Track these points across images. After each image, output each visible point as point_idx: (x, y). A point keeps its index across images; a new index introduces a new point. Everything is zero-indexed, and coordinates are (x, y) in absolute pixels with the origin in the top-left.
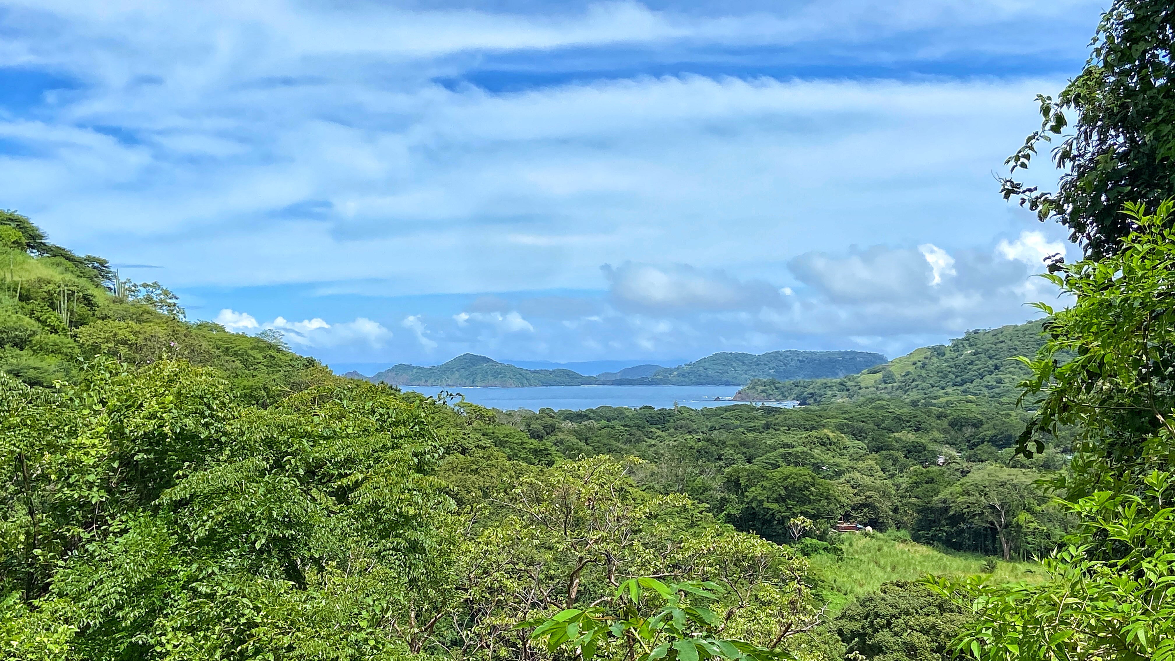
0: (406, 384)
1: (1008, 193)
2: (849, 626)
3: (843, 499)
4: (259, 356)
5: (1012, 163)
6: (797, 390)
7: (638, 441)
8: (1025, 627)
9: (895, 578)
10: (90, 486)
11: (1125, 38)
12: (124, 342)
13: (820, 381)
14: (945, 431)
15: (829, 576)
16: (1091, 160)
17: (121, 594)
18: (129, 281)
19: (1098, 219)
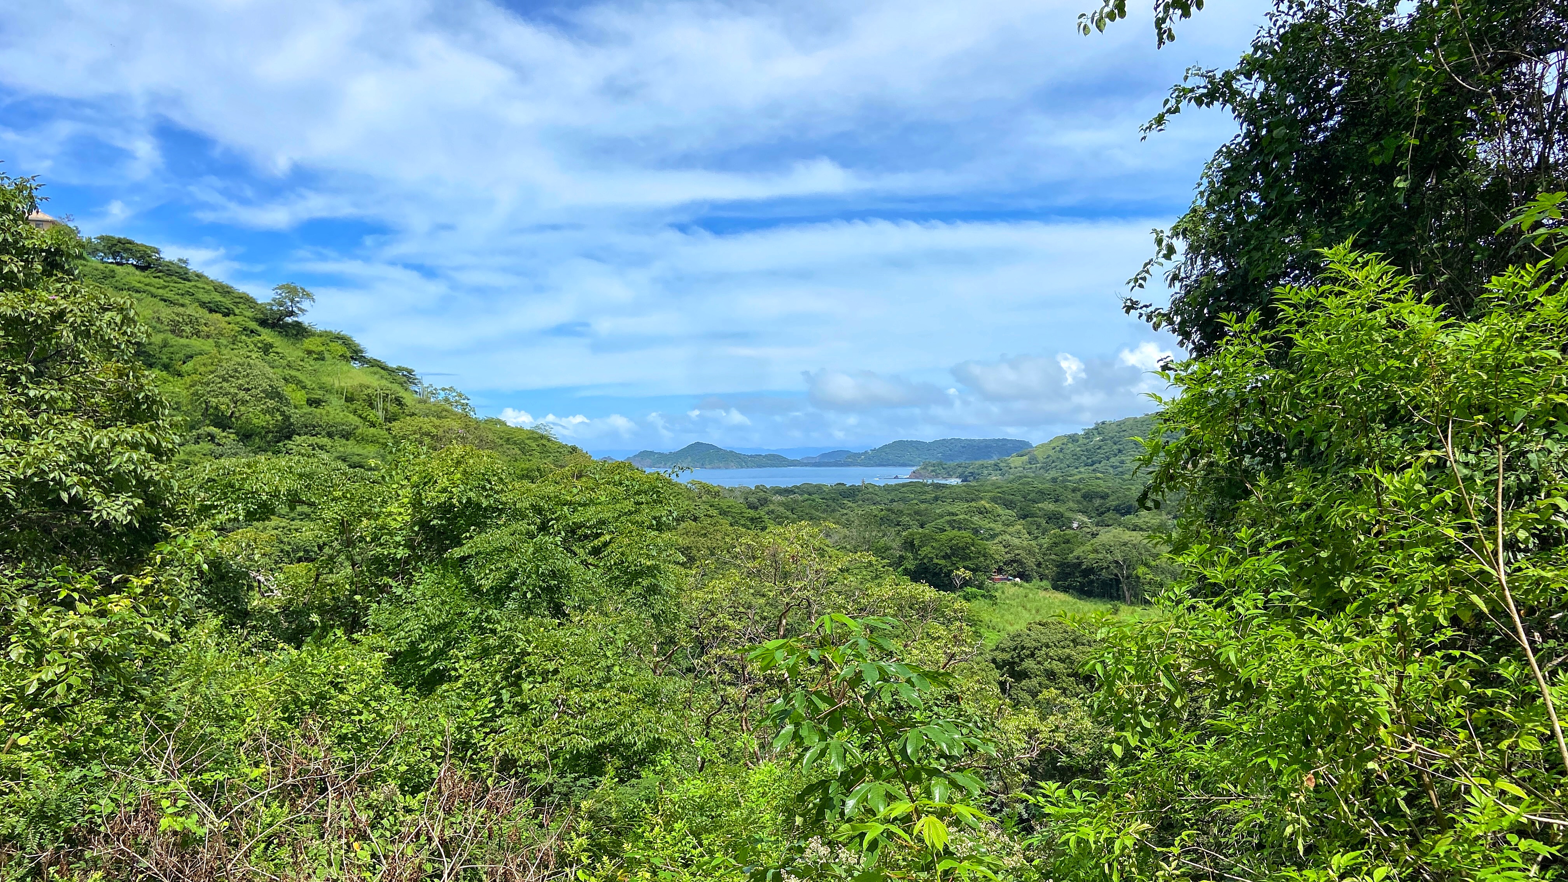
0: (650, 467)
1: (1128, 309)
2: (1001, 656)
3: (997, 557)
4: (534, 445)
5: (1132, 284)
6: (960, 470)
7: (833, 511)
8: (1138, 652)
9: (1038, 619)
10: (398, 544)
11: (1224, 182)
12: (428, 434)
13: (979, 463)
14: (1078, 502)
15: (986, 617)
16: (1196, 281)
17: (423, 630)
18: (431, 385)
19: (1201, 329)
